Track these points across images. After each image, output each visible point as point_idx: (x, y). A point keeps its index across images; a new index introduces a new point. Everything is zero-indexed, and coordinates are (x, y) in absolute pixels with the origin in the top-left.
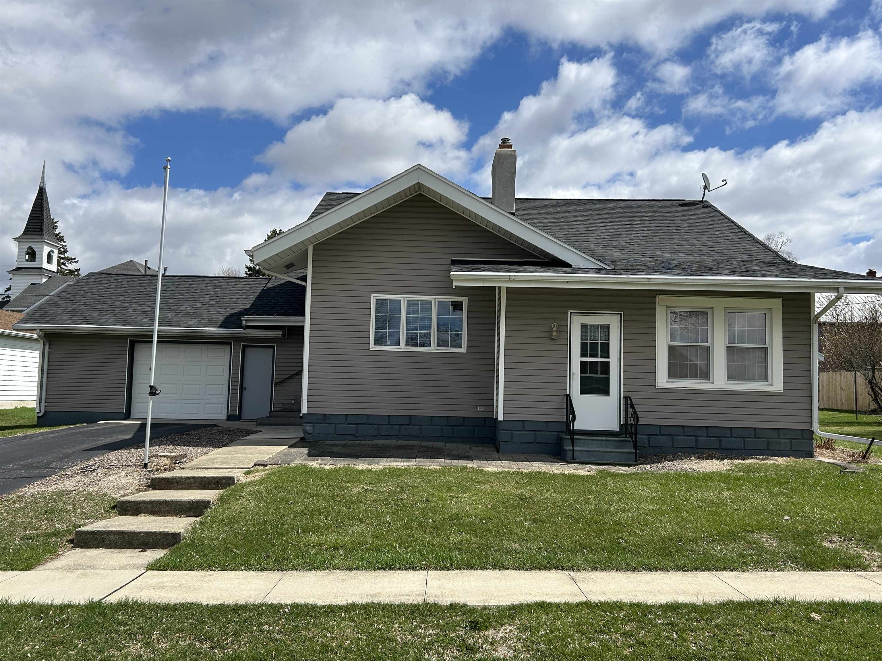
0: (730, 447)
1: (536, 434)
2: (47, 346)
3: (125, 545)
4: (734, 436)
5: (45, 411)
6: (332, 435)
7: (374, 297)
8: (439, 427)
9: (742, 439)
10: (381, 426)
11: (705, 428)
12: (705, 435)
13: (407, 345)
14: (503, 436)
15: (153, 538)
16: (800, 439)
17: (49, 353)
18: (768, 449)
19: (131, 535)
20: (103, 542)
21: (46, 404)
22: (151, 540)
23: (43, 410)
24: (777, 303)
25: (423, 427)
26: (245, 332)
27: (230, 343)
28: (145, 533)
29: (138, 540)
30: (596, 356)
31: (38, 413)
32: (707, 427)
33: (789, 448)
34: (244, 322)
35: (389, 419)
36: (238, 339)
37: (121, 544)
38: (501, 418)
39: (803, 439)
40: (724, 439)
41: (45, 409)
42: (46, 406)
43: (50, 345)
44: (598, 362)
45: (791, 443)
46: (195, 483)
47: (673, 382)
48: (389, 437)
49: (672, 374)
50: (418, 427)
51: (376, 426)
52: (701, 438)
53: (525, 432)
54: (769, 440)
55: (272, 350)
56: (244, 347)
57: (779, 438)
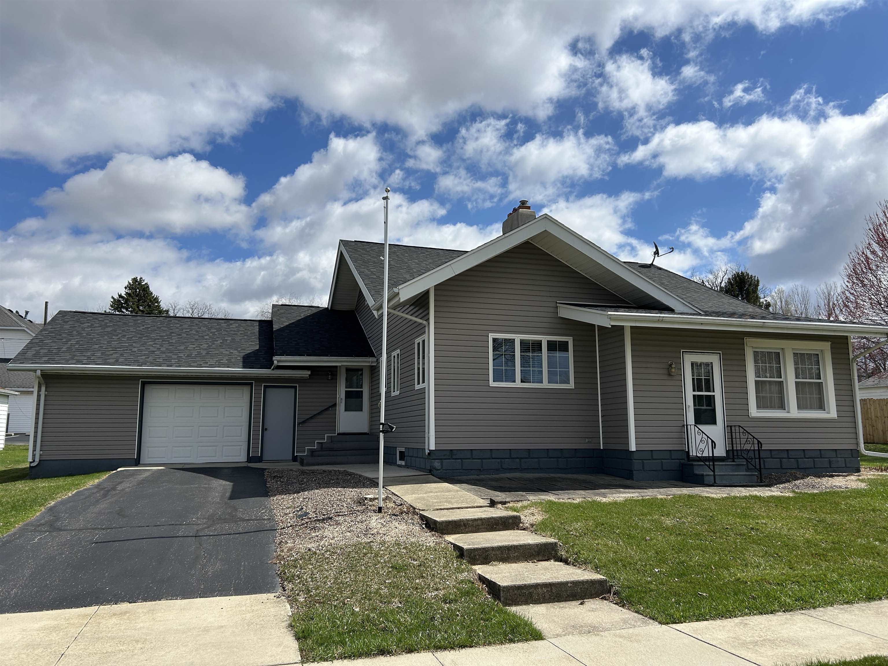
0: (805, 467)
1: (662, 462)
2: (43, 389)
3: (554, 599)
4: (807, 457)
5: (40, 460)
6: (458, 471)
7: (492, 336)
8: (554, 459)
9: (812, 459)
10: (503, 460)
11: (786, 451)
12: (786, 457)
13: (522, 382)
14: (637, 465)
15: (581, 588)
16: (850, 458)
17: (46, 396)
18: (830, 467)
19: (558, 586)
20: (531, 597)
21: (42, 452)
22: (579, 590)
23: (37, 460)
24: (826, 346)
25: (541, 459)
26: (273, 372)
27: (251, 384)
28: (573, 582)
29: (566, 591)
30: (702, 391)
31: (31, 462)
32: (787, 450)
33: (844, 466)
34: (275, 362)
35: (510, 454)
36: (259, 380)
37: (550, 598)
38: (633, 447)
39: (852, 457)
40: (800, 459)
41: (40, 457)
42: (40, 455)
43: (46, 387)
44: (703, 395)
45: (845, 460)
46: (482, 525)
47: (760, 412)
48: (511, 470)
49: (759, 407)
50: (536, 460)
51: (499, 460)
52: (784, 460)
53: (654, 461)
54: (831, 459)
55: (293, 390)
56: (265, 387)
57: (837, 457)
